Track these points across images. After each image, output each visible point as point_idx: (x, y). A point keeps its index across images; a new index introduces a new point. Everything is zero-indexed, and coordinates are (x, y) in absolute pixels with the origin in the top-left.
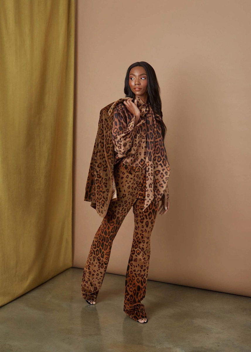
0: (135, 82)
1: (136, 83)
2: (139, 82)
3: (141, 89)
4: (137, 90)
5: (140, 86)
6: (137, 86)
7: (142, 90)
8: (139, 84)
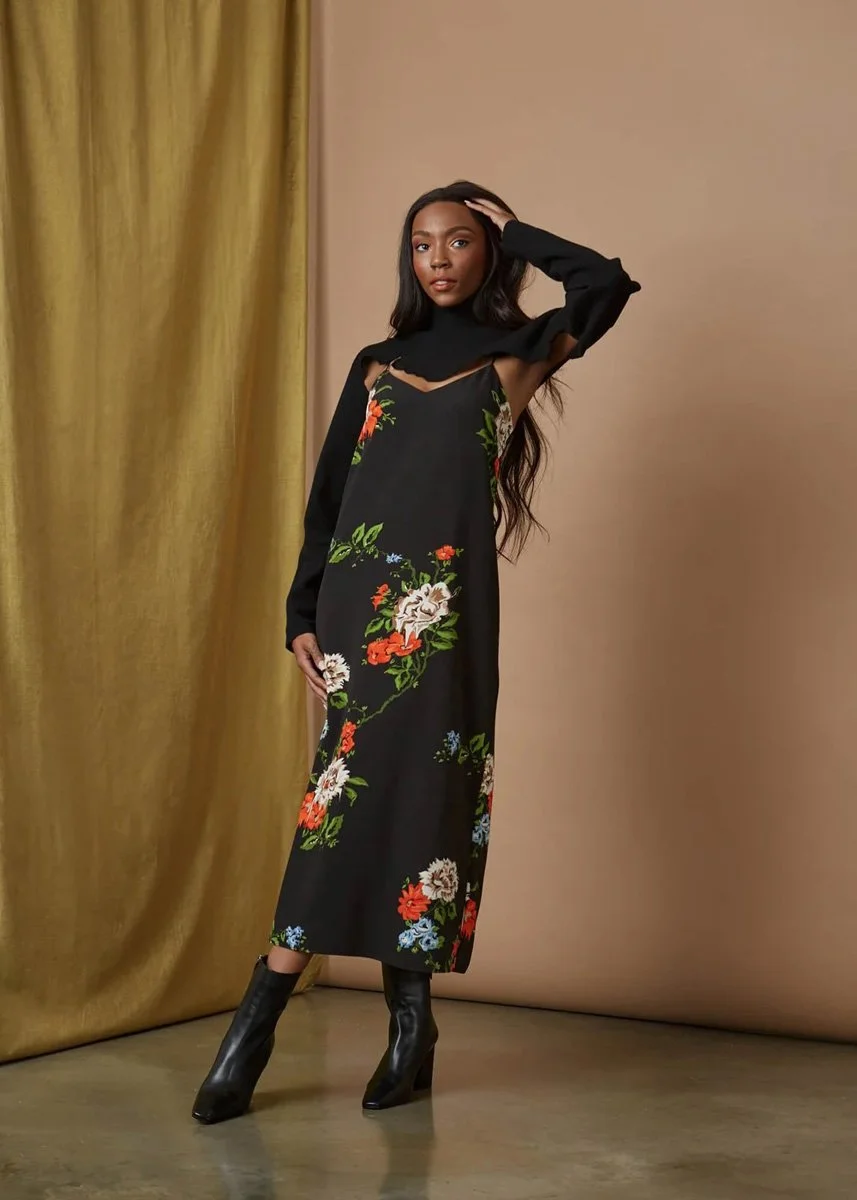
0: (433, 259)
1: (437, 261)
2: (446, 258)
3: (455, 281)
4: (439, 288)
5: (449, 270)
6: (440, 272)
7: (458, 285)
8: (447, 265)
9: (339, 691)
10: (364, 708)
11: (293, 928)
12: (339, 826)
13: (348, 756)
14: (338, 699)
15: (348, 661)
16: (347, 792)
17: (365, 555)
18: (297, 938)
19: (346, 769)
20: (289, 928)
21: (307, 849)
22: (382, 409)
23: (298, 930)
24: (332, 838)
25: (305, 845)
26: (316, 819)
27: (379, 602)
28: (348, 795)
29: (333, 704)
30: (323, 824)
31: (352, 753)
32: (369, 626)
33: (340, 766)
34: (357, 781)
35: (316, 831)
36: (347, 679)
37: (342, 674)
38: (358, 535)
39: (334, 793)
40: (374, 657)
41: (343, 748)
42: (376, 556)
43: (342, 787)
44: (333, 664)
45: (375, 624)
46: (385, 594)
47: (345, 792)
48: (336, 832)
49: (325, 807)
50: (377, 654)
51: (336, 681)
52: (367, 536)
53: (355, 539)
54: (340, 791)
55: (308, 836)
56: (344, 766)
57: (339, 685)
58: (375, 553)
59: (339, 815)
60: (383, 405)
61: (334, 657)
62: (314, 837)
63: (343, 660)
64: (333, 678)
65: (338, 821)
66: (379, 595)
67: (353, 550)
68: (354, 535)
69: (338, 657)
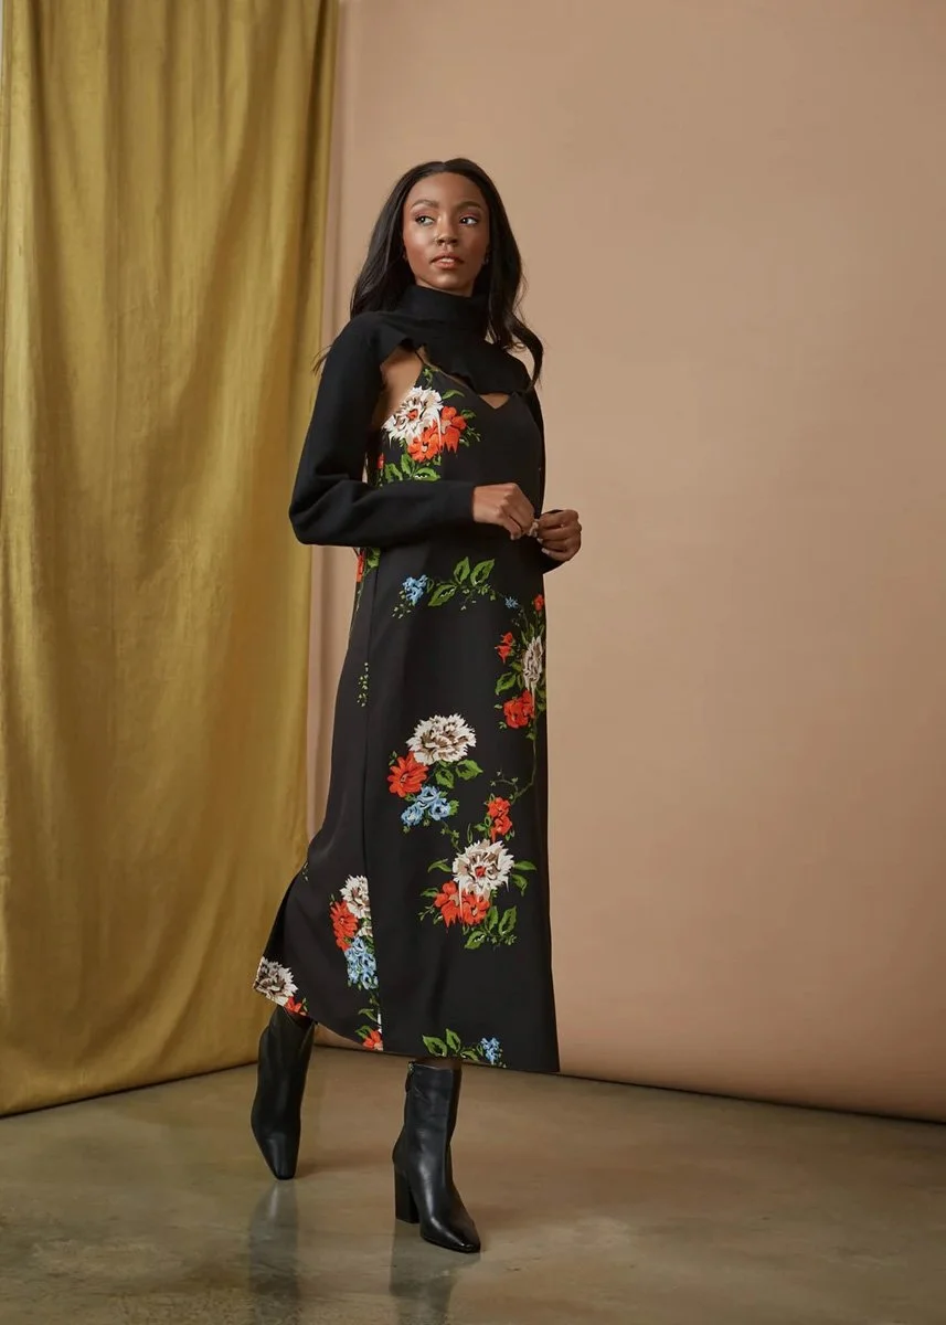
9: (463, 758)
10: (514, 780)
11: (489, 1040)
12: (513, 921)
13: (508, 838)
14: (463, 768)
15: (469, 723)
16: (514, 879)
17: (477, 596)
18: (495, 1052)
19: (507, 854)
20: (484, 1040)
21: (472, 948)
22: (465, 421)
23: (494, 1042)
24: (509, 934)
25: (469, 942)
26: (475, 912)
27: (507, 654)
28: (517, 883)
29: (460, 775)
30: (489, 919)
31: (513, 834)
32: (499, 682)
33: (498, 850)
34: (524, 866)
35: (479, 925)
36: (472, 743)
37: (464, 739)
38: (461, 572)
39: (498, 883)
40: (513, 719)
41: (499, 829)
42: (492, 598)
43: (508, 875)
44: (452, 728)
45: (507, 679)
46: (511, 645)
47: (512, 880)
48: (511, 927)
49: (486, 898)
50: (516, 715)
51: (459, 746)
52: (475, 574)
53: (459, 576)
54: (506, 879)
55: (471, 933)
56: (505, 850)
57: (462, 752)
58: (489, 594)
59: (512, 907)
60: (466, 416)
61: (452, 719)
62: (478, 933)
63: (463, 721)
64: (454, 745)
65: (510, 915)
66: (505, 644)
67: (459, 591)
68: (456, 572)
69: (456, 718)
